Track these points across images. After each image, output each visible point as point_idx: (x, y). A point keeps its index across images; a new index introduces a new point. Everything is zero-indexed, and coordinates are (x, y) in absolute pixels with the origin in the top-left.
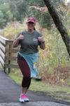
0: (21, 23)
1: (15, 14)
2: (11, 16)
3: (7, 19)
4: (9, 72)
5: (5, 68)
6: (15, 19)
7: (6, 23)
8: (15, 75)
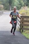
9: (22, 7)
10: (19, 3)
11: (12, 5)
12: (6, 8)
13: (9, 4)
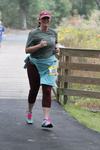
0: (87, 18)
1: (76, 3)
2: (69, 6)
3: (62, 11)
4: (65, 103)
5: (58, 95)
6: (75, 11)
7: (60, 18)
8: (76, 108)
9: (64, 19)
10: (53, 3)
11: (30, 10)
12: (9, 20)
13: (18, 8)
